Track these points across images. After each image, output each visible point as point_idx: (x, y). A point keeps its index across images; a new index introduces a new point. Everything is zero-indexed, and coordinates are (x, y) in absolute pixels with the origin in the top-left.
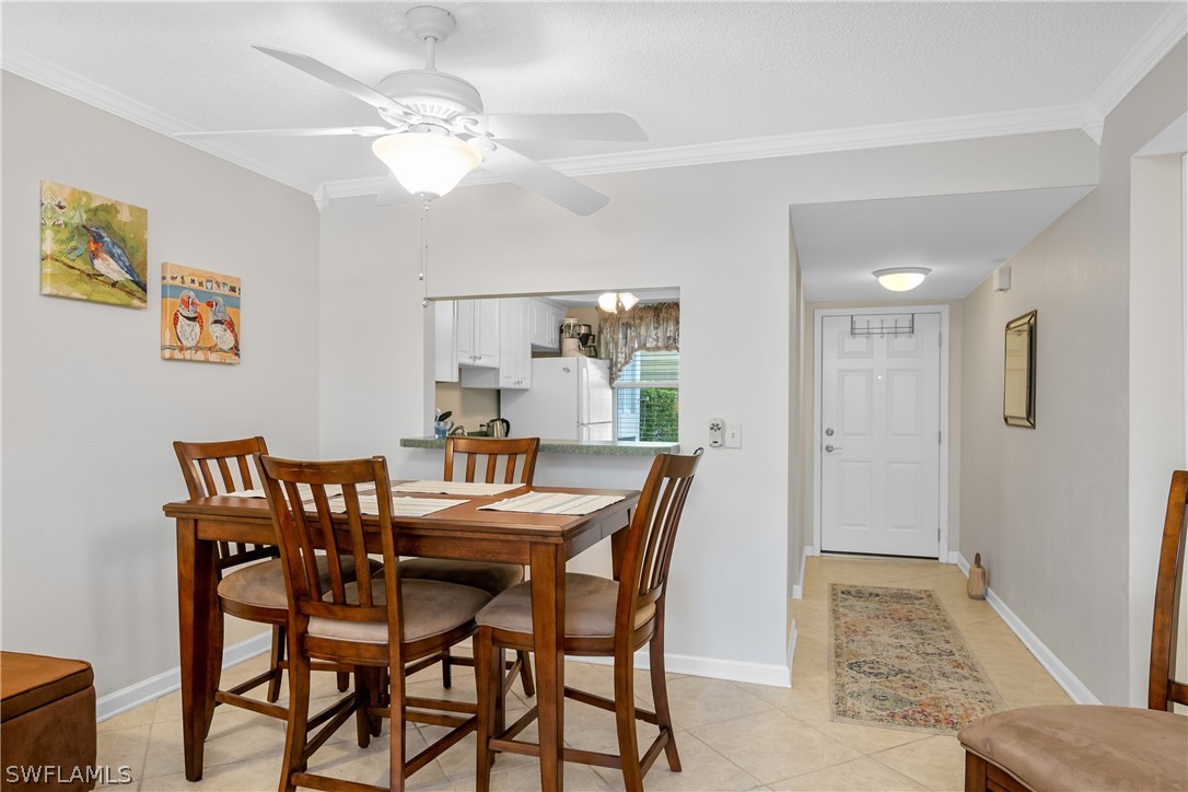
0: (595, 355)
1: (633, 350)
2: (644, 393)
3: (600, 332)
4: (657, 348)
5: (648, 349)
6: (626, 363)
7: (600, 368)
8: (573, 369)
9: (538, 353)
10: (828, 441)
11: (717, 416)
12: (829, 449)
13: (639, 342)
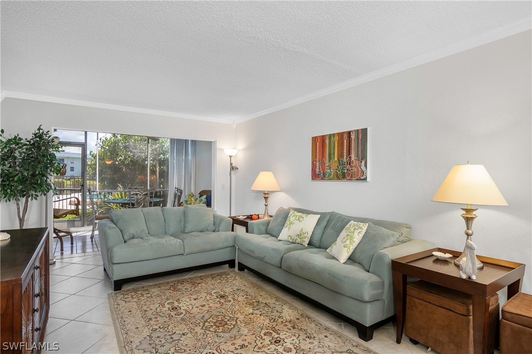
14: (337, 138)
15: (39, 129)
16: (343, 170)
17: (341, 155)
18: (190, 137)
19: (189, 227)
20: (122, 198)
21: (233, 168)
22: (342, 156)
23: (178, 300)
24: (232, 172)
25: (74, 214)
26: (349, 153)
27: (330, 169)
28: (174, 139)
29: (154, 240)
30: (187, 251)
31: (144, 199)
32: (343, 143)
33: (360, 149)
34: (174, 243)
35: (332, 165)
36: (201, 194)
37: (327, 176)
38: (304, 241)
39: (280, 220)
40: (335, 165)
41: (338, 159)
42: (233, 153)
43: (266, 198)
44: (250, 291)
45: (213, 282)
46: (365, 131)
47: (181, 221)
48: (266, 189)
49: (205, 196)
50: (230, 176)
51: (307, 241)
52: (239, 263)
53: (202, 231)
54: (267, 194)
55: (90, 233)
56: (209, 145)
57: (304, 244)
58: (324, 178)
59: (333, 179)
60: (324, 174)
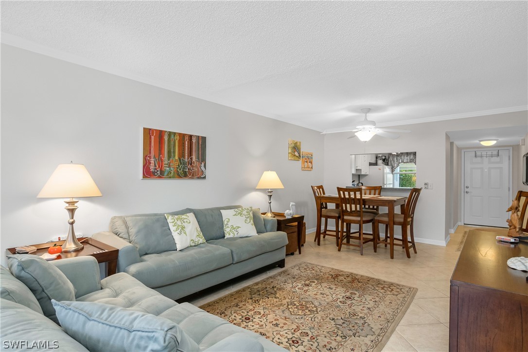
0: (387, 164)
1: (400, 163)
2: (401, 175)
3: (389, 158)
4: (407, 162)
5: (404, 163)
6: (397, 167)
7: (389, 169)
8: (382, 169)
9: (371, 164)
10: (467, 190)
11: (426, 181)
12: (467, 192)
13: (402, 161)
14: (177, 137)
16: (184, 169)
22: (184, 156)
26: (190, 154)
27: (169, 166)
32: (184, 144)
35: (172, 163)
37: (165, 174)
40: (175, 163)
41: (179, 158)
43: (72, 211)
46: (204, 139)
54: (74, 203)
58: (161, 176)
59: (173, 177)
60: (162, 173)
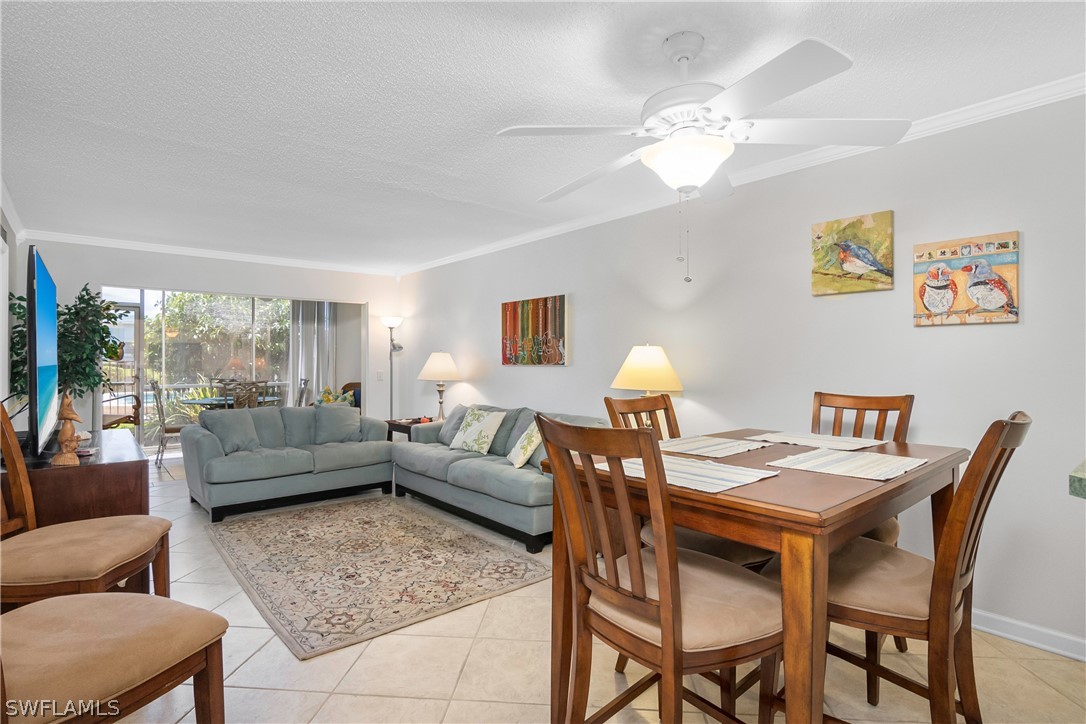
14: (531, 306)
15: (85, 289)
16: (538, 352)
17: (536, 332)
18: (327, 296)
19: (322, 436)
20: (205, 397)
21: (395, 348)
22: (538, 333)
23: (305, 528)
24: (393, 353)
25: (132, 422)
26: (545, 328)
27: (523, 350)
28: (299, 302)
29: (267, 452)
30: (319, 467)
31: (249, 397)
32: (538, 313)
33: (558, 323)
34: (297, 457)
35: (526, 345)
36: (345, 389)
37: (520, 359)
38: (482, 448)
39: (455, 421)
40: (529, 345)
41: (533, 337)
42: (395, 322)
43: (441, 392)
44: (406, 516)
45: (356, 509)
46: (562, 298)
47: (309, 427)
48: (441, 379)
49: (351, 393)
50: (391, 359)
51: (486, 448)
52: (397, 485)
53: (342, 442)
54: (442, 386)
55: (155, 457)
56: (357, 311)
57: (482, 451)
58: (516, 362)
59: (527, 364)
60: (516, 358)
